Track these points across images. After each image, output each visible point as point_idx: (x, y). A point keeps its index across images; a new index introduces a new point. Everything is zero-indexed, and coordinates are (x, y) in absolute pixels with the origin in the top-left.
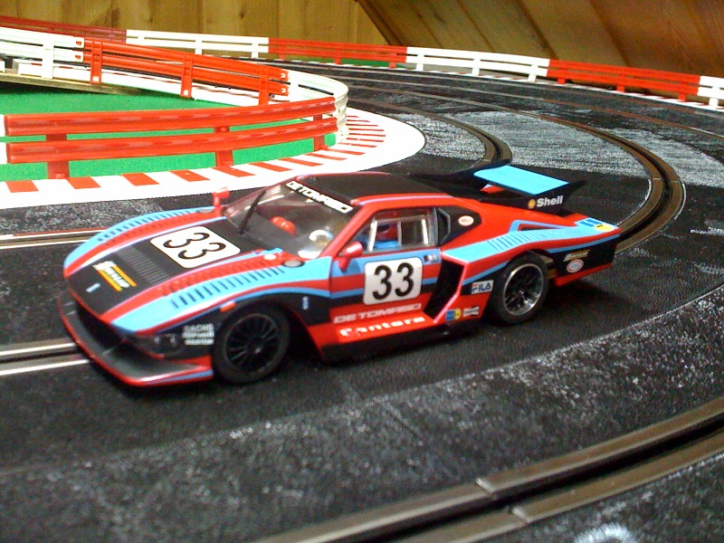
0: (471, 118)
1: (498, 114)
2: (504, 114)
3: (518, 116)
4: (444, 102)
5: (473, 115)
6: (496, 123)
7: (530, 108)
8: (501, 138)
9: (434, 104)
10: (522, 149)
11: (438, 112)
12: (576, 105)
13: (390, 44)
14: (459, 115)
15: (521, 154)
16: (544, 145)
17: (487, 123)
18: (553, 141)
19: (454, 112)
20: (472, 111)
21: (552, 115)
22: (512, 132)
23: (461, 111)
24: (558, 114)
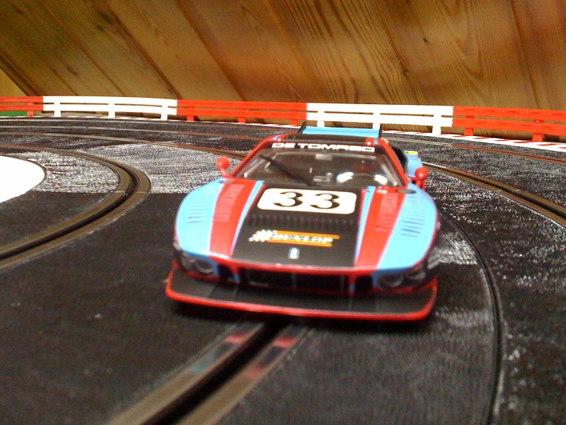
0: (105, 152)
1: (133, 146)
2: (139, 146)
3: (155, 147)
4: (77, 139)
5: (107, 148)
6: (132, 153)
7: (165, 140)
8: (137, 167)
9: (66, 141)
10: (162, 177)
11: (70, 148)
12: (207, 134)
13: (28, 95)
14: (92, 149)
15: (161, 181)
16: (184, 171)
17: (122, 154)
18: (193, 166)
19: (86, 147)
20: (106, 145)
21: (187, 143)
22: (148, 161)
23: (94, 146)
24: (193, 142)
